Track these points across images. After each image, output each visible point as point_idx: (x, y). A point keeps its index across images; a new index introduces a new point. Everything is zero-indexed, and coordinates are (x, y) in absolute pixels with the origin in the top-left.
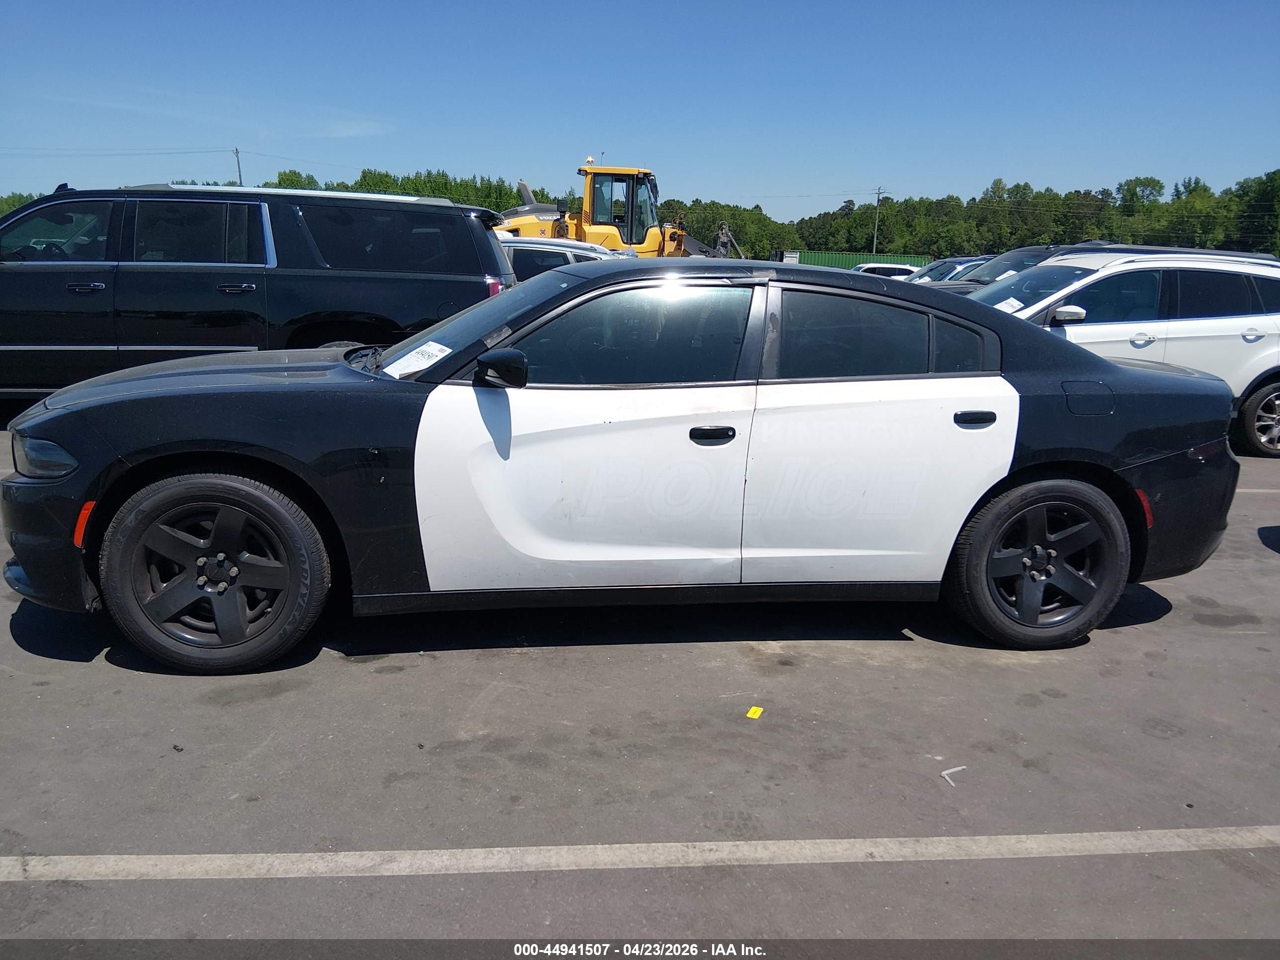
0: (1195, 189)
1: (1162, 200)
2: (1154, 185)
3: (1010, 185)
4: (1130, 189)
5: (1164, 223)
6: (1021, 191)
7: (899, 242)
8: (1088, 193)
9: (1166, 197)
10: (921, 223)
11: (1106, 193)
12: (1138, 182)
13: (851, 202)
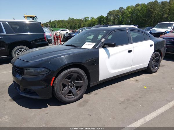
0: (93, 18)
1: (89, 20)
2: (88, 18)
3: (71, 18)
4: (86, 18)
5: (90, 22)
6: (73, 19)
7: (58, 26)
8: (81, 19)
9: (90, 19)
10: (61, 23)
11: (83, 19)
12: (86, 17)
13: (50, 21)
